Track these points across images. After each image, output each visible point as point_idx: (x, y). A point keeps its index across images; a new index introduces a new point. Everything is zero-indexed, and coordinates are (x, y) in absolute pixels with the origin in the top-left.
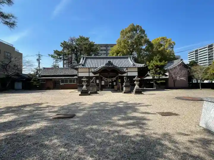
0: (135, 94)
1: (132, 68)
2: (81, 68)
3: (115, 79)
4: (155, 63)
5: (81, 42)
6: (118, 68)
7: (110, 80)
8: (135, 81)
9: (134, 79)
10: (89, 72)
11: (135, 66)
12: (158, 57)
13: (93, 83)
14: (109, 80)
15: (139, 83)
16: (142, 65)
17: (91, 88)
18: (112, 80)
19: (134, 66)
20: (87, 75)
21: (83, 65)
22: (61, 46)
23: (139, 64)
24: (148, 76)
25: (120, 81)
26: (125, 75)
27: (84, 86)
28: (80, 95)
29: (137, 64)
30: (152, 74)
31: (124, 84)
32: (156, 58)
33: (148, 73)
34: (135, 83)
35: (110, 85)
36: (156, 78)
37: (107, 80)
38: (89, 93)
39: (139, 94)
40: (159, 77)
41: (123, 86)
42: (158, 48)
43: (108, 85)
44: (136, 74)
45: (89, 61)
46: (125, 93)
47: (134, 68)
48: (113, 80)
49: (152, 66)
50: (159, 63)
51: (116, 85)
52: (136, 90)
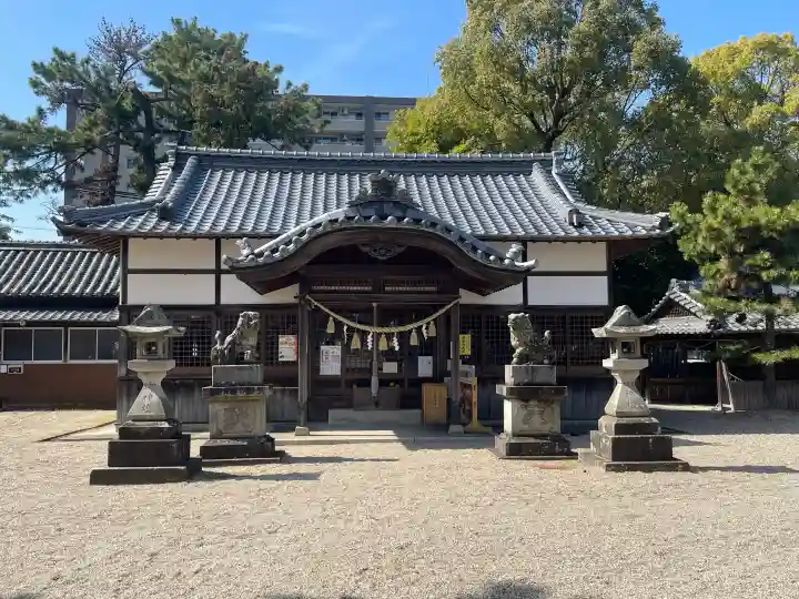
0: (618, 469)
1: (564, 240)
2: (145, 236)
3: (433, 333)
4: (736, 212)
5: (185, 61)
6: (452, 237)
7: (389, 337)
8: (605, 346)
9: (598, 332)
10: (218, 272)
11: (591, 227)
12: (758, 168)
13: (240, 360)
14: (379, 338)
15: (645, 363)
16: (643, 224)
17: (217, 409)
18: (404, 337)
19: (580, 225)
20: (198, 292)
21: (166, 214)
22: (35, 84)
23: (617, 215)
24: (672, 308)
25: (468, 352)
26: (510, 296)
27: (145, 391)
28: (98, 478)
29: (604, 214)
30: (707, 294)
31: (508, 369)
32: (743, 173)
33: (675, 291)
34: (607, 363)
35: (384, 382)
36: (732, 325)
37: (364, 334)
38: (195, 452)
39: (649, 469)
40: (770, 317)
41: (502, 390)
42: (733, 110)
43: (374, 380)
44: (595, 292)
45: (219, 183)
46: (515, 451)
47: (579, 240)
48: (414, 341)
49: (716, 235)
50: (764, 213)
51: (438, 377)
52: (619, 428)
